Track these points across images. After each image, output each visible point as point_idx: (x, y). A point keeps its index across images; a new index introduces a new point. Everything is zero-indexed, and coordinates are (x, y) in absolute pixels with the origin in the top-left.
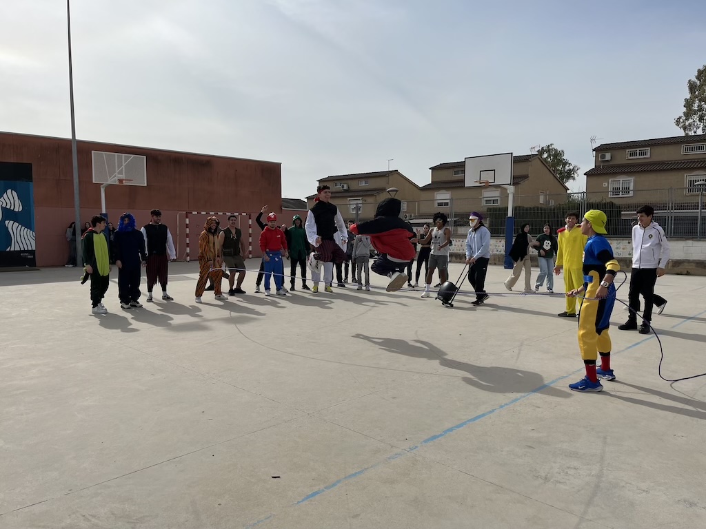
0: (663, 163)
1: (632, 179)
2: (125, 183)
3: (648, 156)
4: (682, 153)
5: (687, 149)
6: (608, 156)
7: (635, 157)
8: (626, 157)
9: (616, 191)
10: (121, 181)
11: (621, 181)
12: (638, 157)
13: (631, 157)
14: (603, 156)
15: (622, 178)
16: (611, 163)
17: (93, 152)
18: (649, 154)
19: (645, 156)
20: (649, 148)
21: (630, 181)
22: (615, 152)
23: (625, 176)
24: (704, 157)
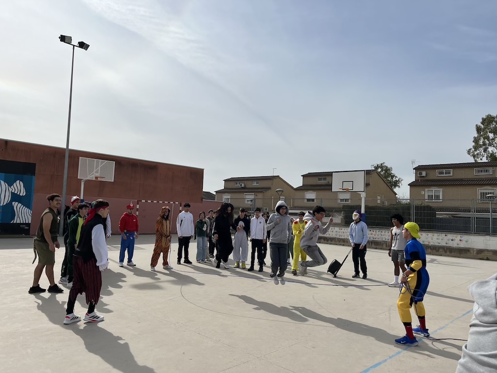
0: (462, 180)
1: (441, 190)
2: (99, 179)
3: (451, 175)
4: (474, 173)
5: (478, 172)
6: (424, 174)
7: (442, 175)
8: (436, 175)
9: (430, 197)
10: (97, 178)
11: (434, 191)
12: (444, 175)
13: (440, 175)
14: (421, 174)
15: (434, 189)
16: (426, 178)
17: (80, 157)
18: (452, 173)
19: (449, 175)
20: (452, 170)
21: (440, 191)
22: (429, 171)
23: (436, 188)
24: (490, 177)
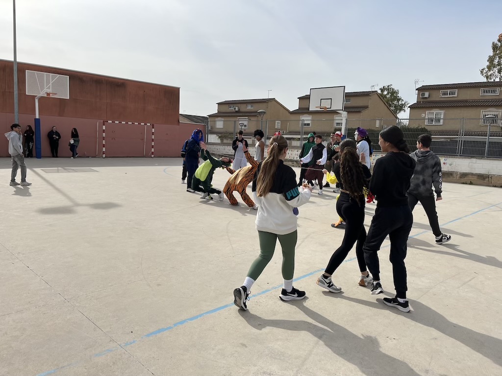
0: (466, 101)
1: (442, 112)
2: (51, 96)
3: (456, 95)
4: (480, 94)
5: (484, 92)
6: (427, 95)
7: (446, 96)
8: (439, 96)
9: (431, 120)
10: (48, 94)
11: (434, 113)
12: (448, 96)
13: (444, 96)
14: (423, 94)
15: (435, 111)
16: (428, 100)
17: (26, 71)
18: (456, 94)
19: (453, 96)
20: (457, 90)
21: (441, 113)
22: (432, 92)
23: (438, 110)
24: (497, 98)
